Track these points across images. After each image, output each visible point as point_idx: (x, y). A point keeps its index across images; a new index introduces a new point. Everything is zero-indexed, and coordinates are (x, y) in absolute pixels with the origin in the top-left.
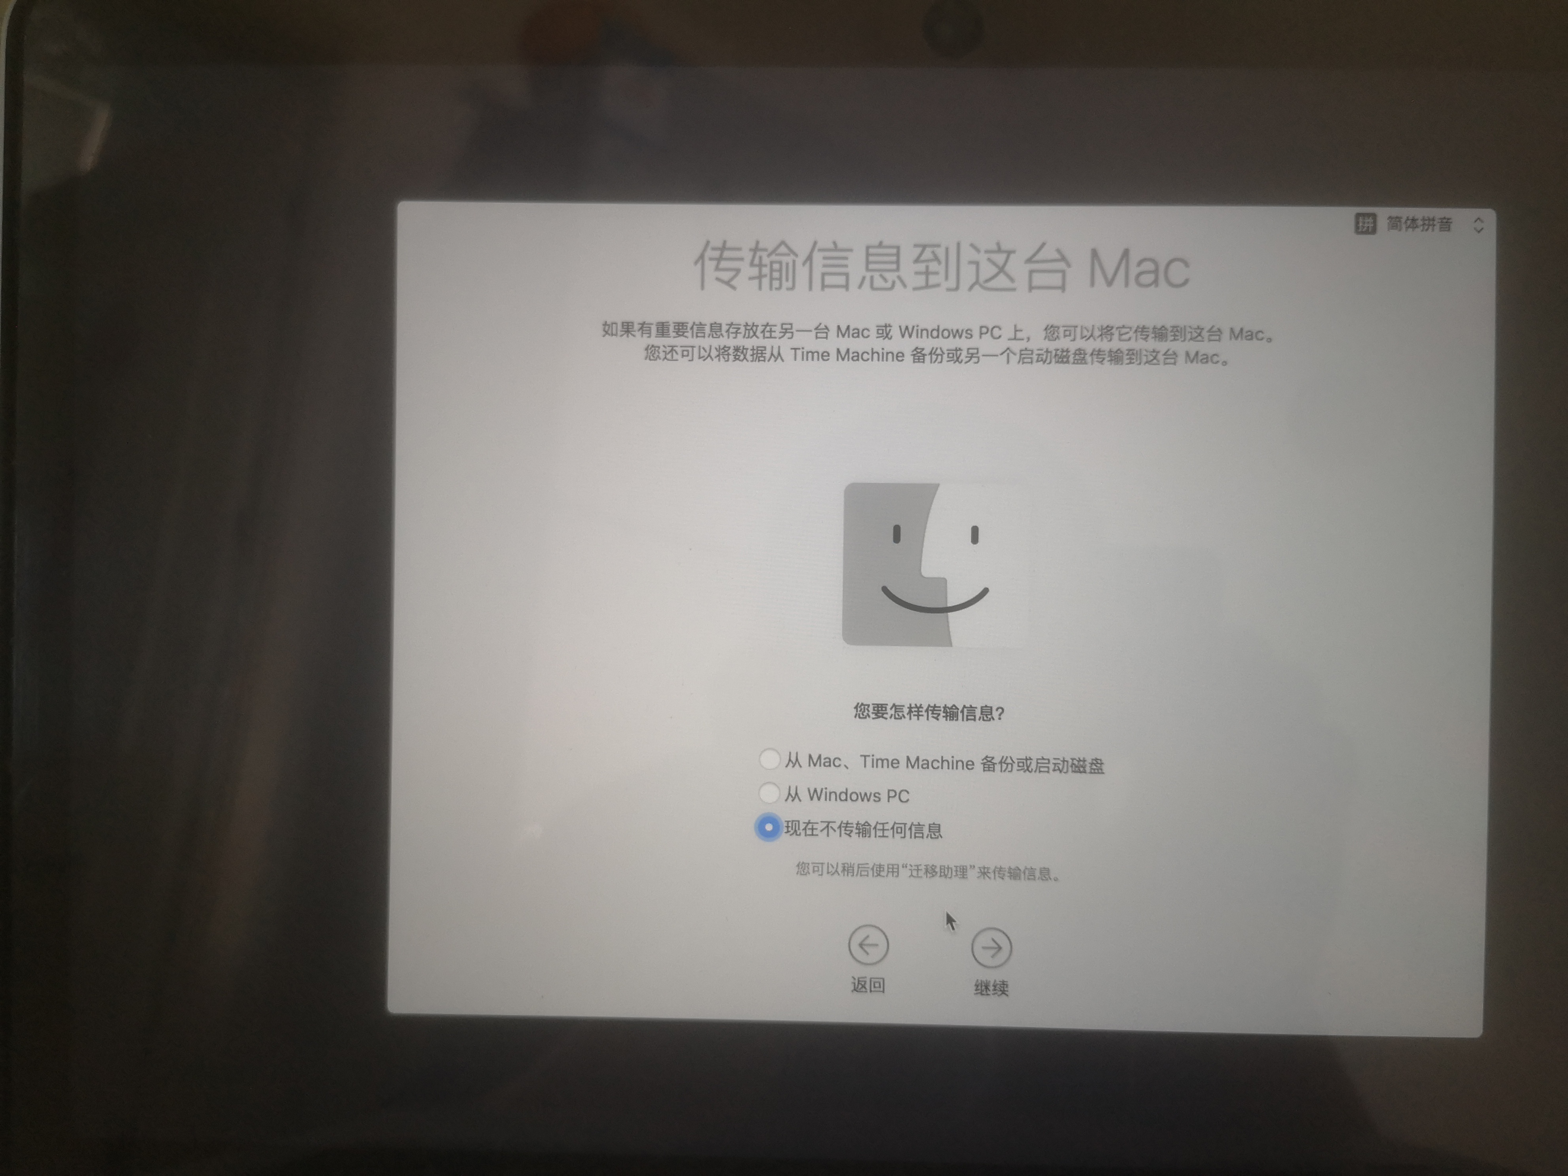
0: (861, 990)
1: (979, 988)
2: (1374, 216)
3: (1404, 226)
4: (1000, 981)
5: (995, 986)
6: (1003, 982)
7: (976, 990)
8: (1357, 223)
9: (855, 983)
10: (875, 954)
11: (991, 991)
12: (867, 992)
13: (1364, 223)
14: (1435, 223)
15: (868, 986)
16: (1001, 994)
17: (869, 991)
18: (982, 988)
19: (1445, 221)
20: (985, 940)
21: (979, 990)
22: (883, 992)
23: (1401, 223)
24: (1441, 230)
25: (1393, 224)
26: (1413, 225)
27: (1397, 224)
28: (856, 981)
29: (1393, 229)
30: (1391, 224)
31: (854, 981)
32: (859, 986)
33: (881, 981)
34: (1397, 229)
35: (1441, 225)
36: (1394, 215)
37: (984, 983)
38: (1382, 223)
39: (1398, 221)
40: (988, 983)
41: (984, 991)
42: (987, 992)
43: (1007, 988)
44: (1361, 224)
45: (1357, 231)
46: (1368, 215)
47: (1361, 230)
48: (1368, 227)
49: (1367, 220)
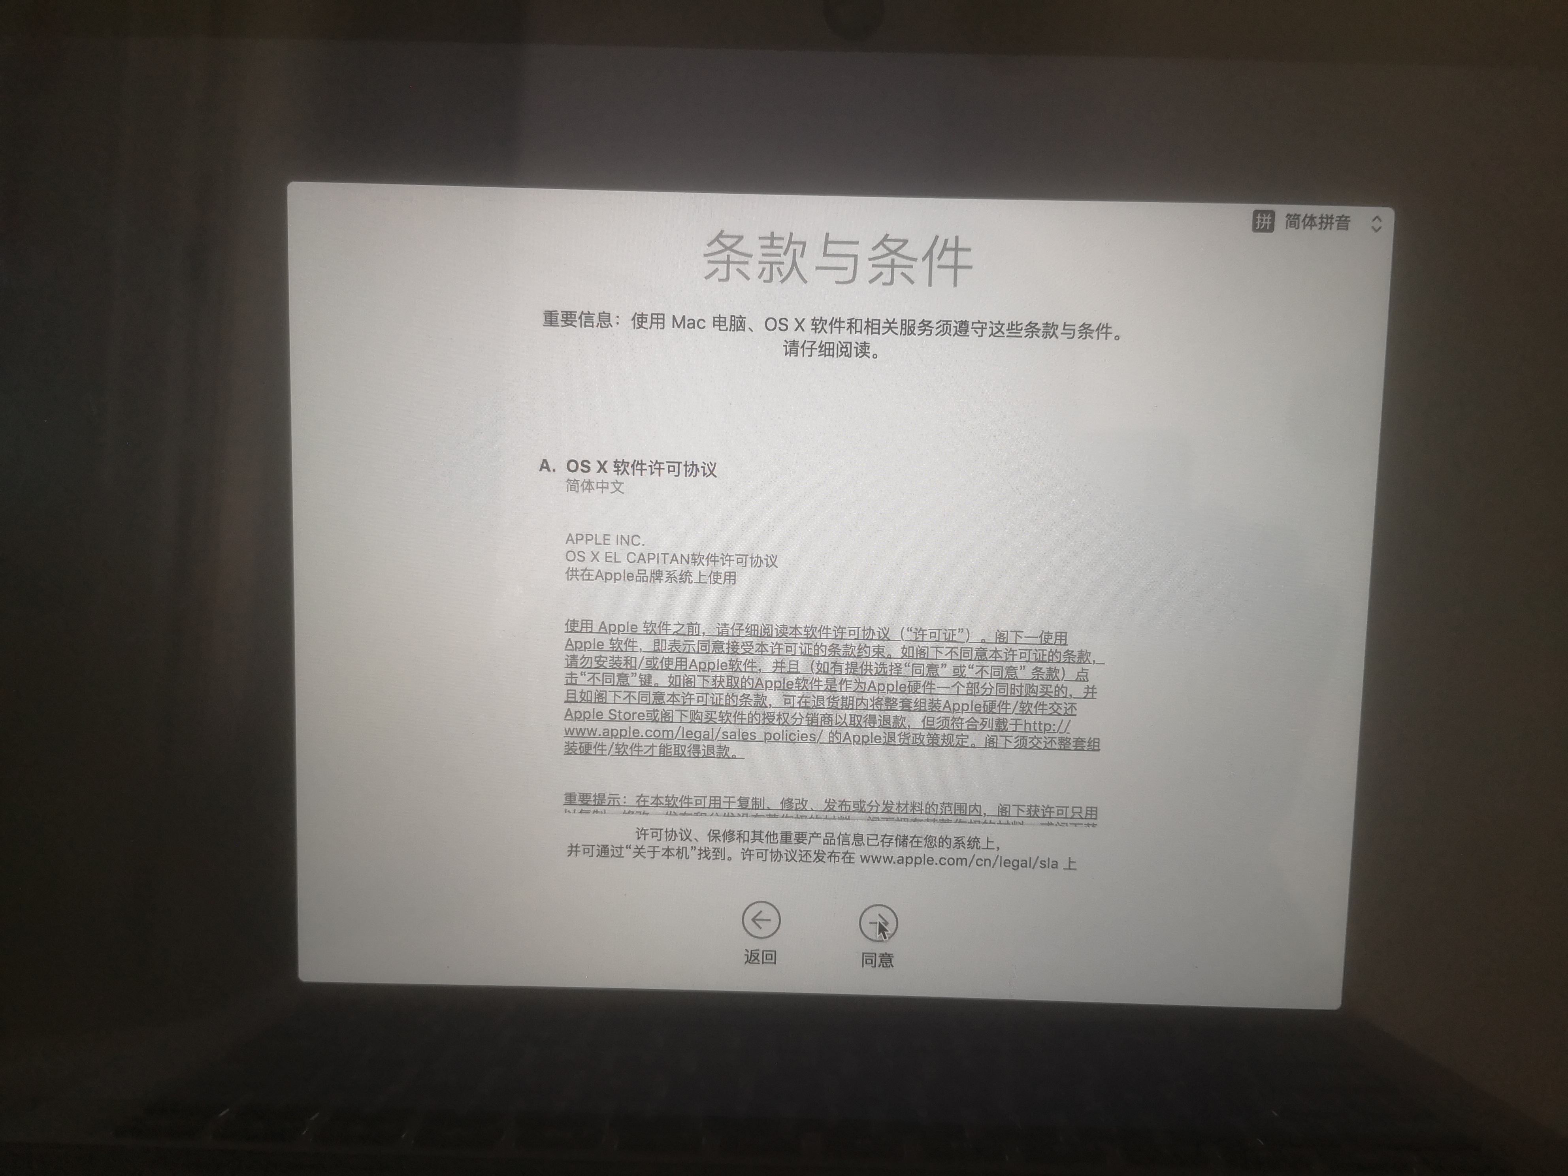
0: (754, 962)
1: (867, 960)
2: (1272, 213)
3: (1301, 224)
4: (886, 954)
5: (881, 959)
6: (889, 954)
7: (863, 961)
8: (1255, 220)
9: (748, 956)
10: (767, 928)
11: (878, 962)
12: (759, 963)
13: (1262, 220)
14: (1334, 221)
15: (760, 958)
16: (887, 965)
17: (761, 962)
18: (869, 960)
19: (1343, 219)
20: (873, 915)
21: (866, 962)
22: (775, 963)
23: (1299, 222)
24: (1338, 229)
25: (1291, 221)
26: (1311, 223)
27: (1295, 222)
28: (749, 954)
29: (1290, 227)
30: (1289, 221)
31: (746, 953)
32: (752, 958)
33: (773, 953)
34: (1295, 227)
35: (1339, 223)
36: (1292, 213)
37: (871, 956)
38: (1280, 220)
39: (1296, 219)
40: (874, 955)
41: (870, 963)
42: (873, 964)
43: (892, 960)
44: (1259, 221)
45: (1255, 229)
46: (1267, 212)
47: (1258, 227)
48: (1266, 225)
49: (1265, 218)
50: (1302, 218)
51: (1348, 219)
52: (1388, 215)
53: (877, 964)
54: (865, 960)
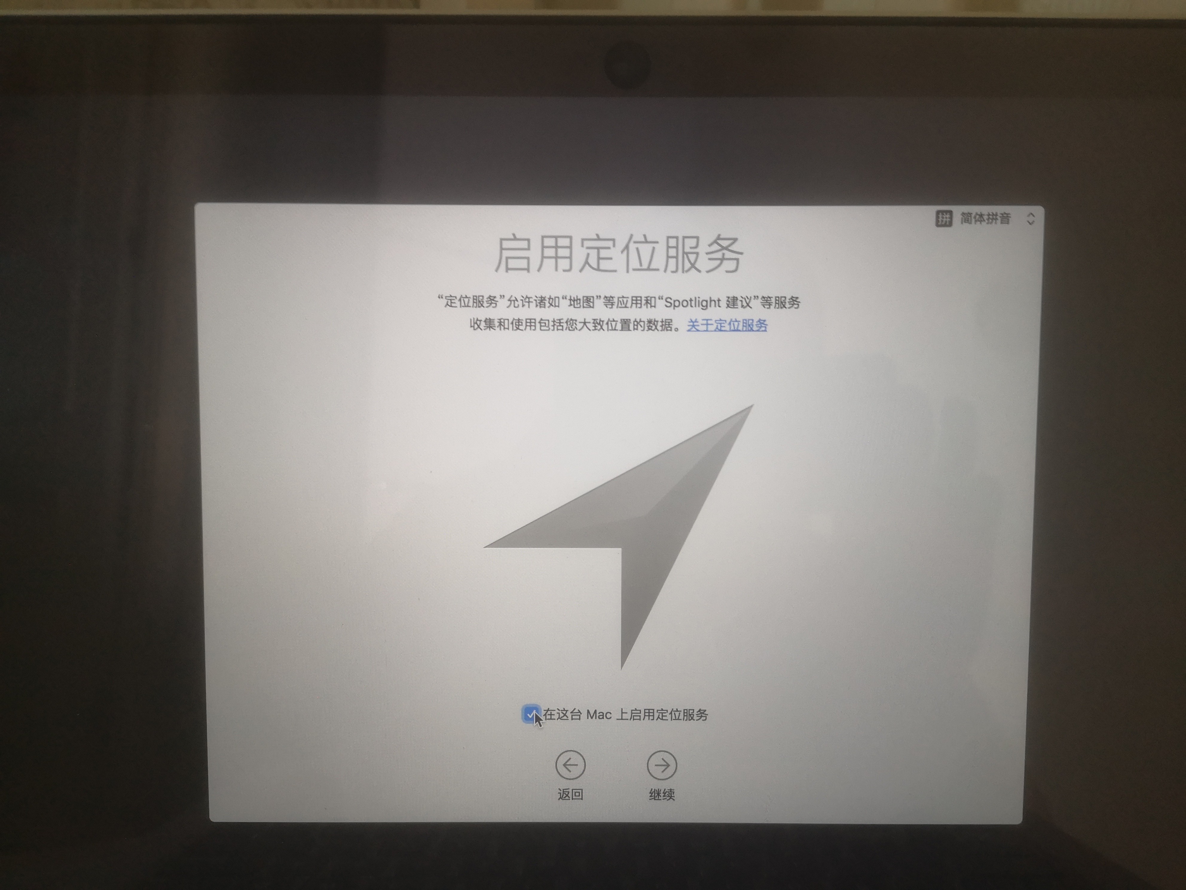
0: (566, 798)
1: (653, 794)
2: (951, 212)
3: (973, 220)
4: (668, 790)
5: (664, 793)
6: (671, 790)
7: (651, 796)
8: (937, 217)
9: (560, 793)
10: (575, 771)
11: (662, 796)
13: (943, 218)
14: (998, 217)
15: (570, 795)
16: (670, 799)
17: (571, 799)
18: (655, 795)
20: (657, 759)
21: (653, 796)
22: (582, 799)
23: (971, 219)
24: (1002, 223)
25: (965, 218)
26: (981, 219)
27: (968, 219)
28: (562, 792)
29: (965, 222)
30: (963, 218)
32: (564, 795)
33: (580, 791)
34: (968, 222)
35: (1002, 219)
36: (966, 211)
37: (657, 791)
38: (957, 218)
39: (969, 216)
40: (659, 791)
41: (656, 797)
42: (658, 798)
43: (673, 794)
44: (941, 219)
45: (938, 225)
46: (946, 212)
47: (940, 223)
48: (946, 221)
49: (945, 216)
50: (973, 216)
51: (1009, 215)
52: (1039, 211)
53: (662, 798)
54: (652, 794)
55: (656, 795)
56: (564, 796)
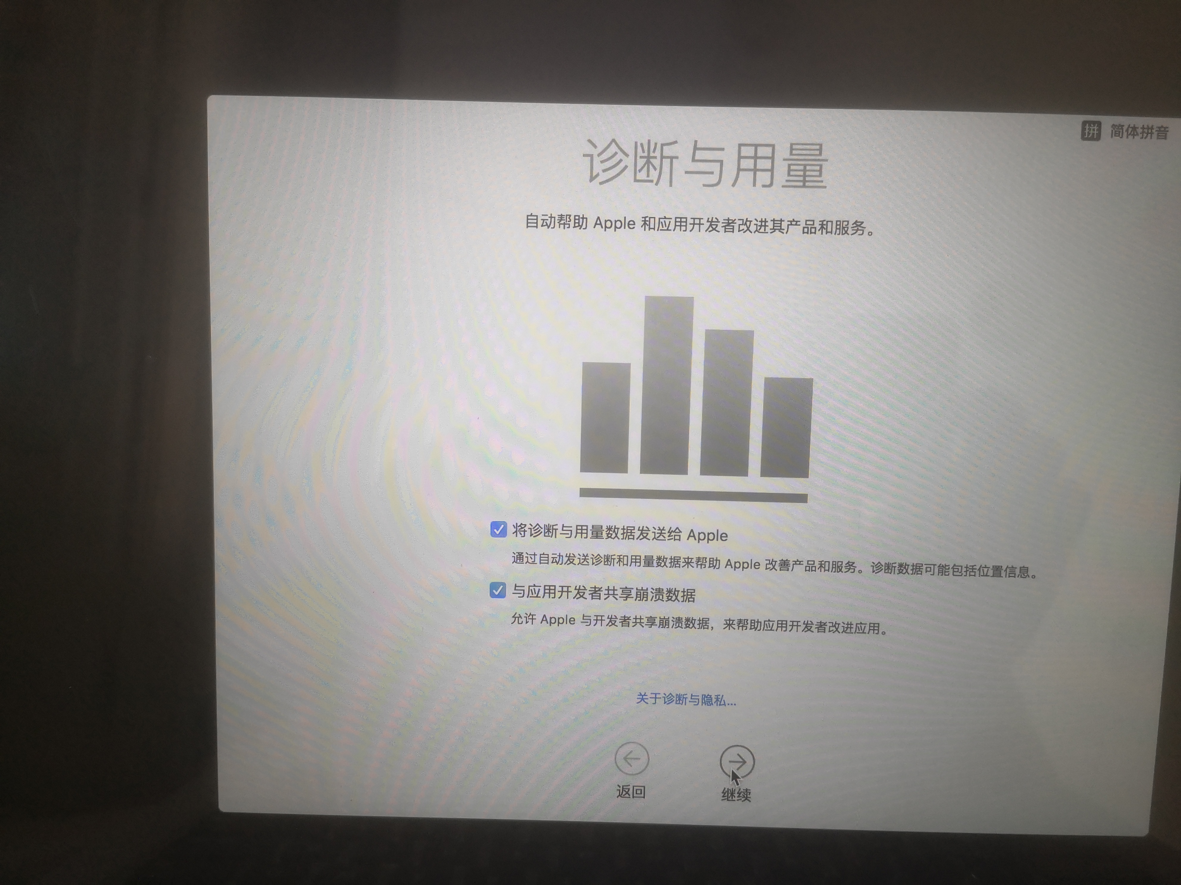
0: (625, 796)
1: (726, 794)
2: (1099, 124)
3: (1125, 134)
4: (743, 790)
5: (739, 793)
6: (747, 790)
7: (723, 796)
8: (1083, 129)
9: (620, 790)
10: (637, 766)
12: (630, 797)
13: (1089, 129)
14: (1154, 131)
15: (631, 792)
16: (744, 801)
17: (631, 796)
19: (1163, 129)
20: (732, 755)
21: (725, 796)
22: (644, 797)
23: (1123, 131)
24: (1158, 138)
25: (1116, 131)
26: (1134, 133)
28: (621, 789)
29: (1115, 136)
30: (1114, 131)
31: (619, 788)
32: (624, 792)
33: (643, 788)
34: (1119, 136)
35: (1158, 133)
36: (1117, 123)
37: (730, 791)
38: (1106, 129)
39: (1120, 129)
40: (734, 790)
41: (730, 797)
42: (732, 798)
43: (749, 794)
44: (1087, 131)
45: (1083, 138)
46: (1094, 123)
47: (1086, 136)
48: (1093, 134)
49: (1093, 128)
50: (1125, 128)
51: (1167, 129)
53: (736, 798)
54: (724, 795)
55: (729, 795)
56: (624, 794)
